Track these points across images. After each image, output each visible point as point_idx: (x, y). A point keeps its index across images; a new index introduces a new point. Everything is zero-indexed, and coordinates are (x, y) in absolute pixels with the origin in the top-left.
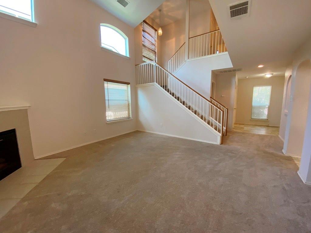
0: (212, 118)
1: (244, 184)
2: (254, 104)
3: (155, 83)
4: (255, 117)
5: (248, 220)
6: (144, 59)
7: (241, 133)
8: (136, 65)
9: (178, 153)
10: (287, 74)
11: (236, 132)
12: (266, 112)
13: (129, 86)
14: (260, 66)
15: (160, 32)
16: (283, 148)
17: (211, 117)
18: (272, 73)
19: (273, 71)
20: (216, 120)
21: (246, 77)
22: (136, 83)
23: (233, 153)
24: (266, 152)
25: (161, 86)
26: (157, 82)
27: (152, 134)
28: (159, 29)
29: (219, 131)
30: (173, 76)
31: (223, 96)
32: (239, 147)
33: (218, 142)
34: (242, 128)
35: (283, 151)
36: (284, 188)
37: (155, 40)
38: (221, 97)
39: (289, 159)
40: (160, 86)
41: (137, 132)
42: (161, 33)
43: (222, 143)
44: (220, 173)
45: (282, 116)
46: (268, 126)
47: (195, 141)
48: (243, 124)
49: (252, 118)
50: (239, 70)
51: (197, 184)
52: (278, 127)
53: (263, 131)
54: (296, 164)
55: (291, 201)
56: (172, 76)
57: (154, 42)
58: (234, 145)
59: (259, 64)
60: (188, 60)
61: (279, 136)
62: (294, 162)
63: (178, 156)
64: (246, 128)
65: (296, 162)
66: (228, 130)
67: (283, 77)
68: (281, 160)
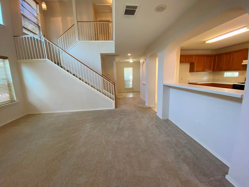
0: (105, 91)
1: (139, 130)
2: (125, 79)
3: (47, 59)
4: (126, 87)
5: (151, 151)
6: (25, 31)
7: (122, 98)
8: (14, 36)
9: (87, 125)
10: (142, 61)
11: (120, 98)
12: (131, 83)
13: (7, 61)
14: (129, 55)
15: (44, 6)
16: (145, 103)
17: (104, 89)
18: (133, 60)
19: (134, 59)
20: (108, 92)
21: (120, 61)
22: (18, 58)
23: (124, 112)
24: (139, 107)
25: (55, 63)
26: (48, 58)
27: (52, 114)
28: (42, 2)
29: (113, 99)
30: (67, 53)
31: (109, 74)
32: (126, 108)
33: (113, 107)
34: (122, 95)
35: (146, 104)
36: (156, 125)
37: (37, 13)
38: (108, 74)
39: (150, 108)
40: (53, 63)
41: (29, 116)
42: (45, 8)
43: (116, 108)
44: (124, 128)
45: (141, 85)
46: (133, 92)
47: (97, 111)
48: (121, 92)
49: (126, 88)
50: (117, 56)
51: (114, 144)
52: (140, 92)
53: (131, 95)
54: (153, 110)
55: (162, 131)
56: (65, 53)
57: (36, 15)
58: (123, 107)
59: (128, 53)
60: (79, 42)
61: (141, 96)
62: (152, 109)
63: (90, 127)
64: (124, 95)
65: (153, 109)
66: (116, 97)
67: (139, 62)
68: (147, 110)
